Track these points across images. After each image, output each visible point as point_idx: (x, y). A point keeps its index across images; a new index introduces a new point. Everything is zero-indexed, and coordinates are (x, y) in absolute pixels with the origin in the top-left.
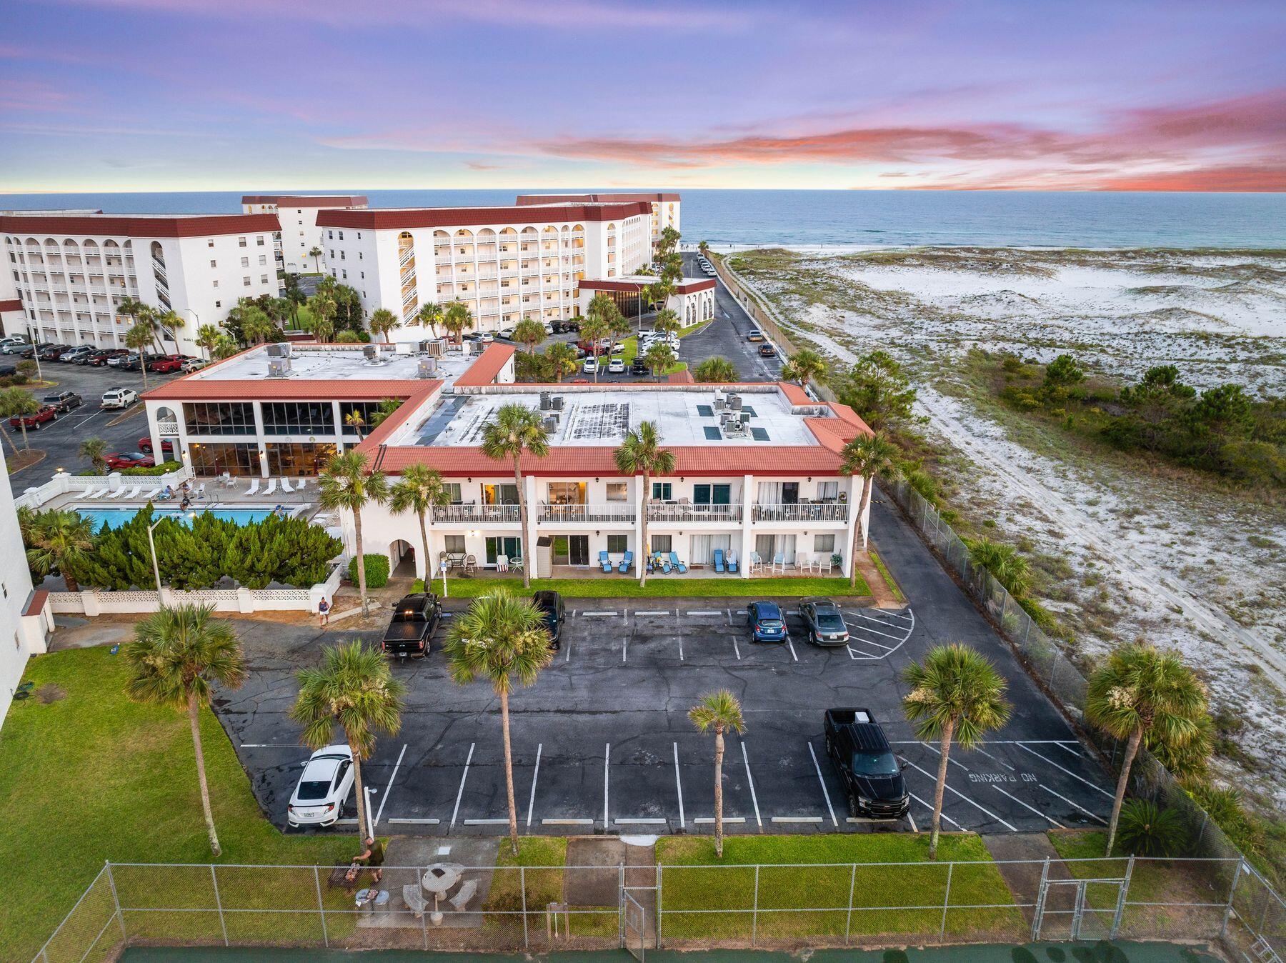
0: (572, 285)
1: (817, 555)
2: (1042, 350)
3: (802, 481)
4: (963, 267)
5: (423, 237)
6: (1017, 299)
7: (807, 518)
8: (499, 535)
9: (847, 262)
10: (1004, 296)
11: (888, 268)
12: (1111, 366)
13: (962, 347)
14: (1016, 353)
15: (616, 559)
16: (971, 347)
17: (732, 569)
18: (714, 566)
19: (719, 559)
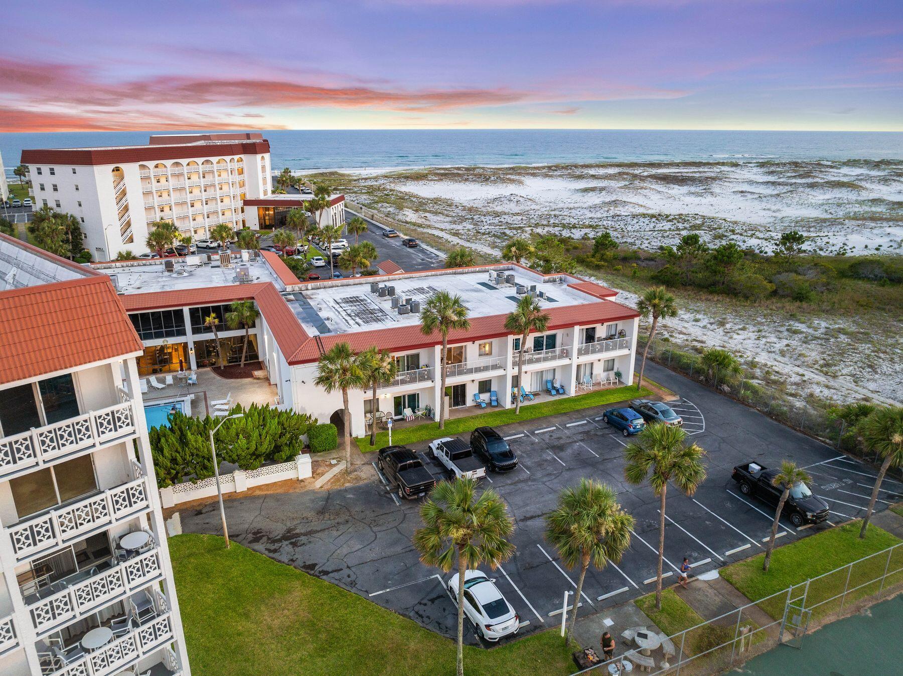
0: (240, 204)
1: (606, 373)
2: (573, 231)
3: (598, 326)
4: (467, 180)
5: (131, 169)
6: (521, 199)
7: (601, 351)
8: (404, 394)
9: (391, 180)
10: (512, 198)
11: (421, 183)
12: (617, 237)
13: (526, 232)
14: (557, 233)
15: (485, 397)
16: (530, 232)
17: (561, 391)
18: (548, 392)
19: (549, 386)
